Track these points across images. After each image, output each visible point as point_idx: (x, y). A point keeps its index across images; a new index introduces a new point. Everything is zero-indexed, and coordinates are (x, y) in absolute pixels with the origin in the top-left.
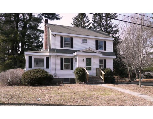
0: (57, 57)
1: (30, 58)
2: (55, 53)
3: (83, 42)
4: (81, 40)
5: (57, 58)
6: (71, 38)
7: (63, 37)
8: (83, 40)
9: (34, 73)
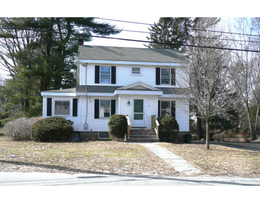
0: (89, 98)
1: (49, 100)
2: (85, 92)
3: (134, 73)
4: (129, 70)
5: (89, 100)
6: (112, 67)
7: (99, 66)
8: (134, 69)
9: (45, 123)
